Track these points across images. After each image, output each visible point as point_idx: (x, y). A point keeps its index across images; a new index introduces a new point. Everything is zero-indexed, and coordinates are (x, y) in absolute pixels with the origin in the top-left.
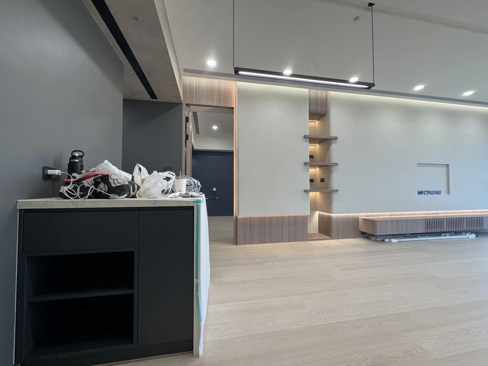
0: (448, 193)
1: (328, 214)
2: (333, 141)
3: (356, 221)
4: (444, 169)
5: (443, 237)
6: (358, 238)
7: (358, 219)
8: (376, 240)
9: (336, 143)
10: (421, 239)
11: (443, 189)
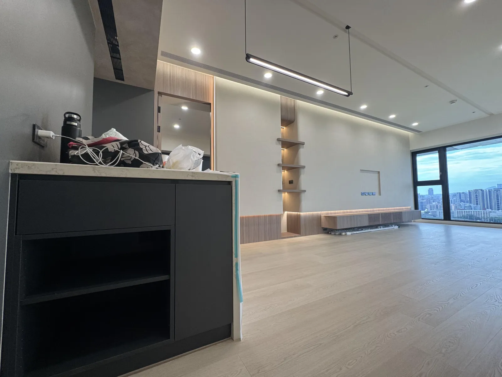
0: (380, 194)
1: (297, 213)
2: (301, 145)
3: (319, 218)
4: (377, 175)
5: (380, 229)
6: (321, 234)
7: (321, 216)
8: (335, 234)
9: (303, 148)
10: (366, 231)
11: (376, 191)
